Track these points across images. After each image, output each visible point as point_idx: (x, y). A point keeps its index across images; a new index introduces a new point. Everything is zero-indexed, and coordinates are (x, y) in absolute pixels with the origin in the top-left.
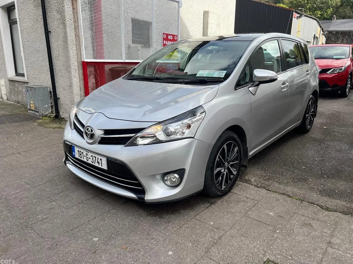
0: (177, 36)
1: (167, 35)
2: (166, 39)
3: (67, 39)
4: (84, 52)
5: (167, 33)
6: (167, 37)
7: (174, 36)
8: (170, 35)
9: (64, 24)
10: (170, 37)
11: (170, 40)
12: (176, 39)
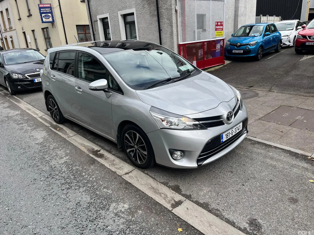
0: (223, 22)
1: (218, 22)
2: (217, 25)
3: (173, 33)
4: (179, 40)
5: (217, 21)
6: (218, 24)
7: (221, 22)
8: (219, 22)
9: (172, 26)
10: (219, 24)
11: (219, 25)
12: (222, 24)
